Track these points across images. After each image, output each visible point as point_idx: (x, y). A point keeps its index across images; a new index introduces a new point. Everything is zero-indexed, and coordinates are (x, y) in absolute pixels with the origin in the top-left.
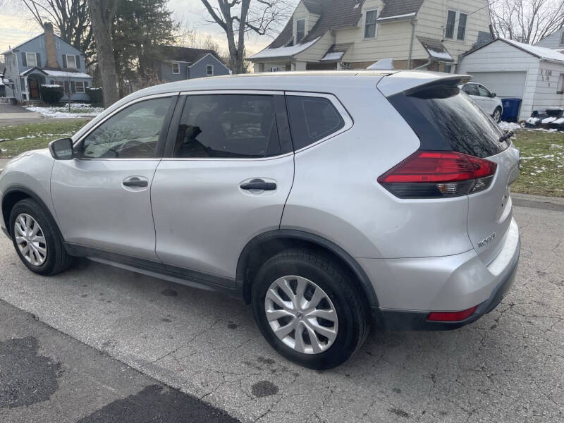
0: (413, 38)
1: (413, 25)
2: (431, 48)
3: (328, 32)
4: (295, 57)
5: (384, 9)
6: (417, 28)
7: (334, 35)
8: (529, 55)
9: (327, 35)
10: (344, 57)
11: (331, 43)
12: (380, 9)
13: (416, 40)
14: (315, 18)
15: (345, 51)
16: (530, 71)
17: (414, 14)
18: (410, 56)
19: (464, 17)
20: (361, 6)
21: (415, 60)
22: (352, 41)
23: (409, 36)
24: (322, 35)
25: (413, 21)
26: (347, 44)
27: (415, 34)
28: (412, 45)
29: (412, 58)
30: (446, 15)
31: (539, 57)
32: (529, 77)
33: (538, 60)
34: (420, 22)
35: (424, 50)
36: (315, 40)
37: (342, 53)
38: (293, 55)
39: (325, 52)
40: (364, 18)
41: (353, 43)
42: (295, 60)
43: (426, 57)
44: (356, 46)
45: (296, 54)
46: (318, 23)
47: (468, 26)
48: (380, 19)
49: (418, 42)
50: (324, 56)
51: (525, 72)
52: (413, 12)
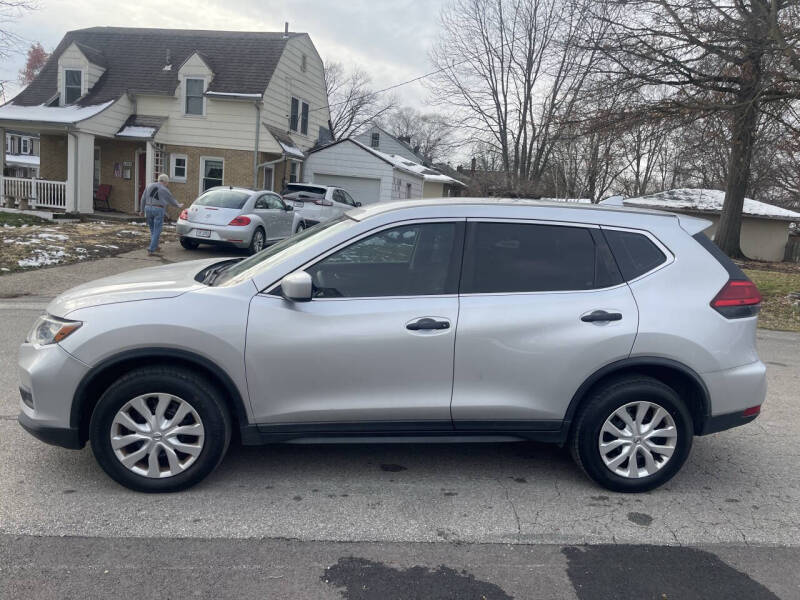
0: (258, 125)
1: (258, 109)
2: (283, 142)
3: (125, 96)
4: (78, 126)
5: (213, 81)
6: (263, 113)
7: (133, 101)
8: (381, 161)
9: (124, 100)
10: (157, 136)
11: (131, 112)
12: (207, 80)
13: (263, 129)
14: (98, 72)
15: (157, 128)
16: (384, 180)
17: (260, 95)
18: (257, 147)
19: (306, 107)
20: (176, 69)
21: (263, 153)
22: (166, 115)
23: (254, 121)
24: (116, 99)
25: (258, 104)
26: (159, 118)
27: (262, 120)
28: (258, 132)
29: (260, 150)
30: (290, 102)
31: (392, 165)
32: (383, 185)
33: (391, 168)
34: (266, 106)
35: (275, 141)
36: (106, 105)
37: (153, 130)
38: (75, 123)
39: (123, 123)
40: (183, 85)
41: (167, 118)
42: (77, 130)
43: (278, 151)
44: (172, 122)
45: (78, 122)
46: (103, 79)
47: (310, 119)
48: (210, 92)
49: (266, 131)
50: (121, 130)
51: (379, 180)
52: (259, 93)
